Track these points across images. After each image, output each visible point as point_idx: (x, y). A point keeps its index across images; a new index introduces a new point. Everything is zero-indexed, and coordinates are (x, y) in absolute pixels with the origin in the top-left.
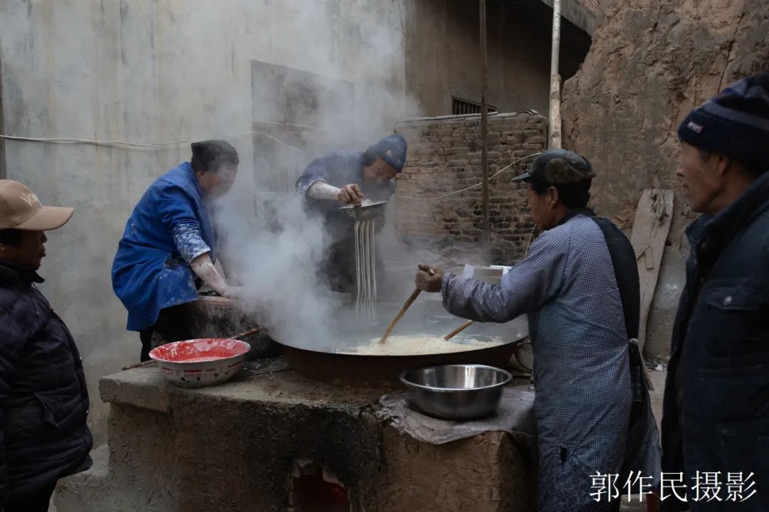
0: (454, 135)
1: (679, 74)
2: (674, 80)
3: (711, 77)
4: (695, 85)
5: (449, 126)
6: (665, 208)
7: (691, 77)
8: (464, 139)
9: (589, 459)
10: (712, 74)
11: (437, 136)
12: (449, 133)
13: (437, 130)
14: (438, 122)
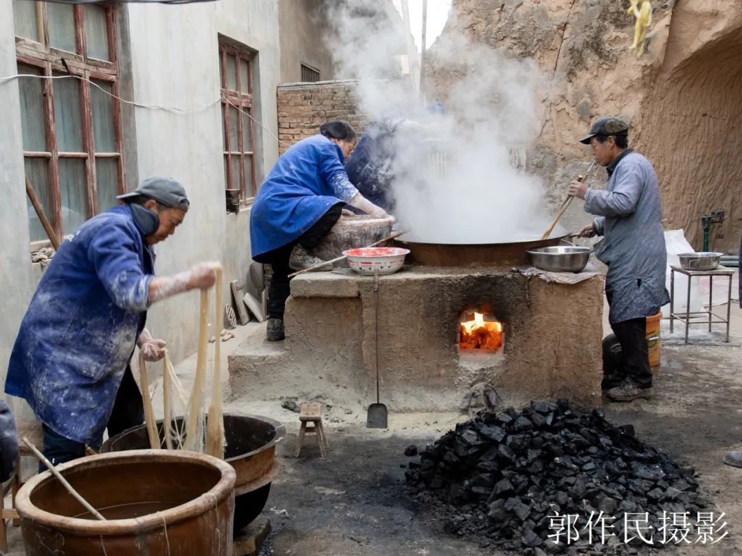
0: (335, 98)
1: (526, 49)
2: (522, 53)
3: (550, 52)
4: (539, 58)
5: (330, 91)
6: (519, 160)
7: (536, 52)
8: (344, 102)
9: (653, 283)
10: (551, 50)
11: (319, 100)
12: (330, 97)
13: (318, 94)
14: (320, 87)
